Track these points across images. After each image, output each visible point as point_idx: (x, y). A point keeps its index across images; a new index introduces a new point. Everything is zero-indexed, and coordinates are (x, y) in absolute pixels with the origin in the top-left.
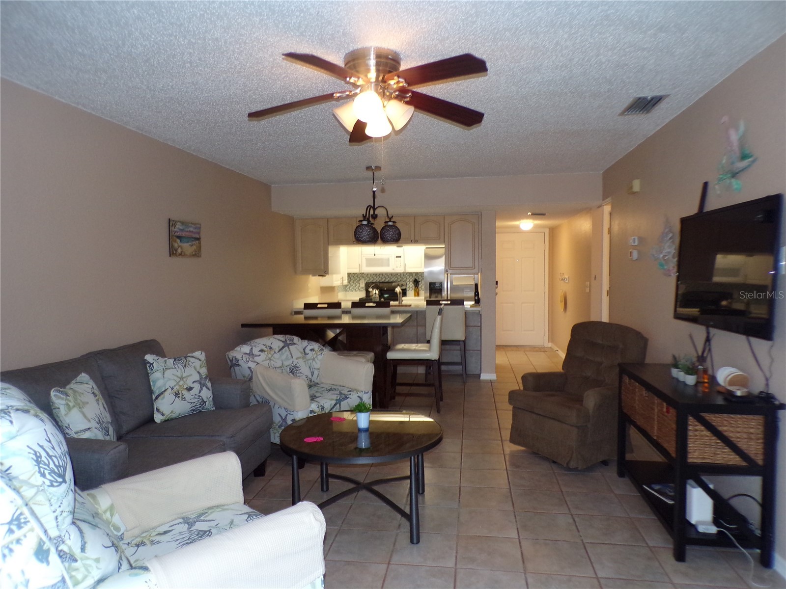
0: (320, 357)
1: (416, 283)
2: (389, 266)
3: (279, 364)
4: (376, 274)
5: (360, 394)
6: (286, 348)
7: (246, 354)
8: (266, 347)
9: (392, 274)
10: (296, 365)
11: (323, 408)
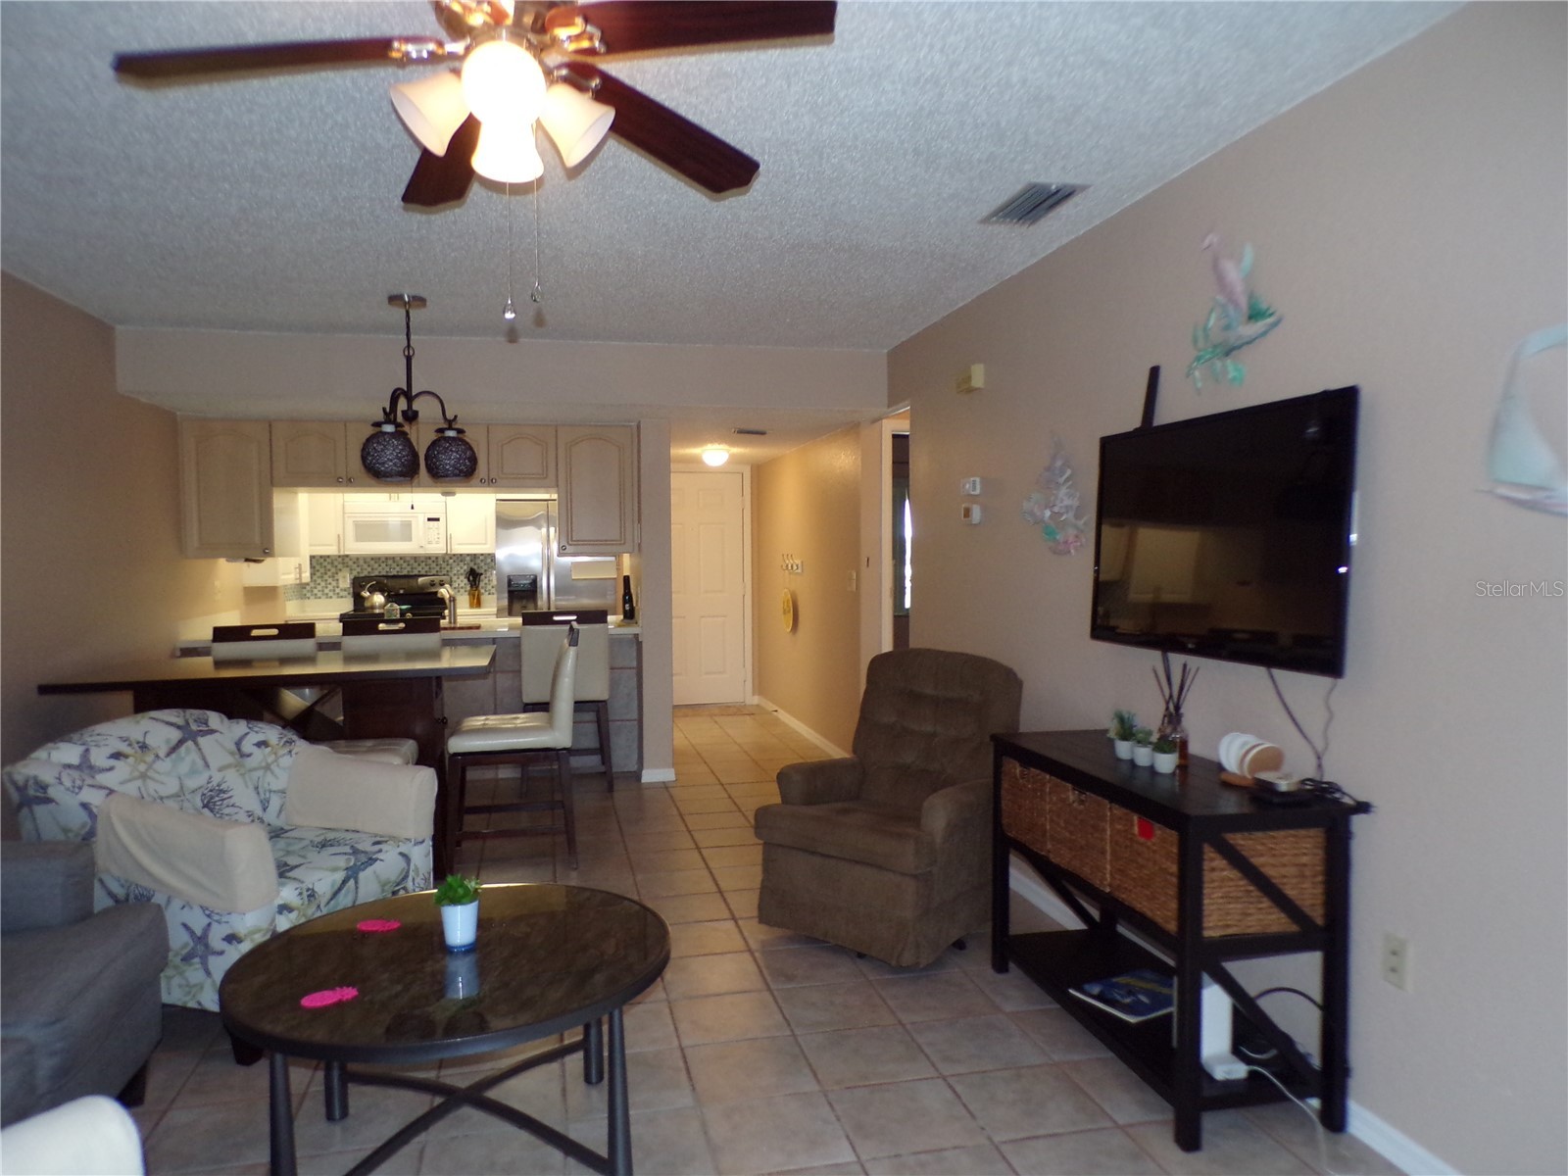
0: (286, 761)
1: (474, 577)
2: (410, 540)
3: (172, 787)
4: (377, 559)
5: (403, 848)
6: (190, 743)
7: (69, 766)
8: (130, 745)
9: (415, 558)
10: (218, 785)
11: (312, 895)
